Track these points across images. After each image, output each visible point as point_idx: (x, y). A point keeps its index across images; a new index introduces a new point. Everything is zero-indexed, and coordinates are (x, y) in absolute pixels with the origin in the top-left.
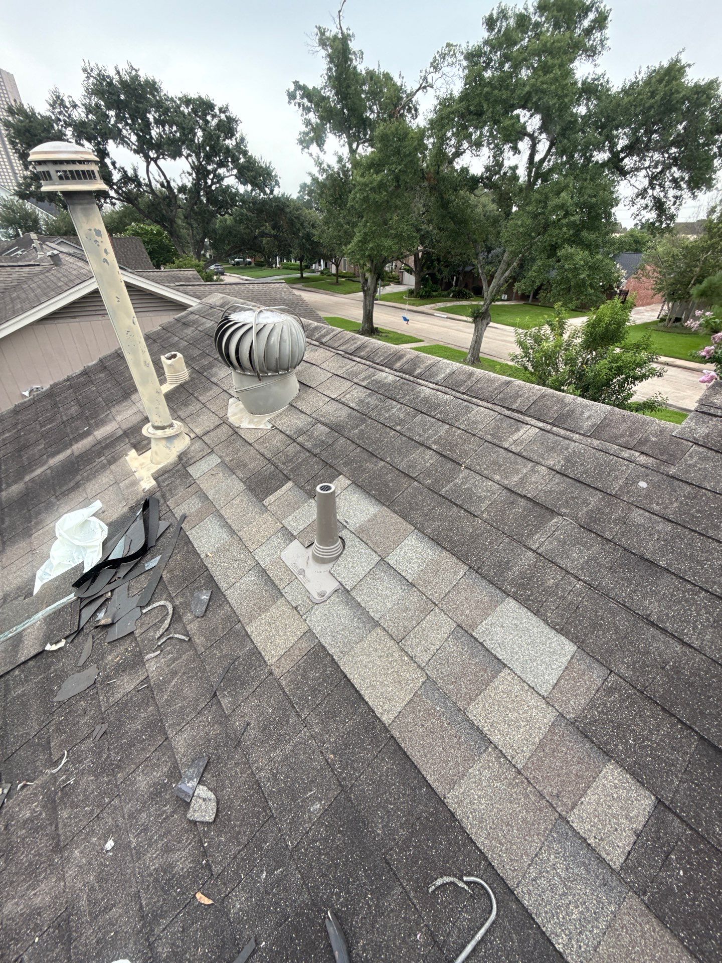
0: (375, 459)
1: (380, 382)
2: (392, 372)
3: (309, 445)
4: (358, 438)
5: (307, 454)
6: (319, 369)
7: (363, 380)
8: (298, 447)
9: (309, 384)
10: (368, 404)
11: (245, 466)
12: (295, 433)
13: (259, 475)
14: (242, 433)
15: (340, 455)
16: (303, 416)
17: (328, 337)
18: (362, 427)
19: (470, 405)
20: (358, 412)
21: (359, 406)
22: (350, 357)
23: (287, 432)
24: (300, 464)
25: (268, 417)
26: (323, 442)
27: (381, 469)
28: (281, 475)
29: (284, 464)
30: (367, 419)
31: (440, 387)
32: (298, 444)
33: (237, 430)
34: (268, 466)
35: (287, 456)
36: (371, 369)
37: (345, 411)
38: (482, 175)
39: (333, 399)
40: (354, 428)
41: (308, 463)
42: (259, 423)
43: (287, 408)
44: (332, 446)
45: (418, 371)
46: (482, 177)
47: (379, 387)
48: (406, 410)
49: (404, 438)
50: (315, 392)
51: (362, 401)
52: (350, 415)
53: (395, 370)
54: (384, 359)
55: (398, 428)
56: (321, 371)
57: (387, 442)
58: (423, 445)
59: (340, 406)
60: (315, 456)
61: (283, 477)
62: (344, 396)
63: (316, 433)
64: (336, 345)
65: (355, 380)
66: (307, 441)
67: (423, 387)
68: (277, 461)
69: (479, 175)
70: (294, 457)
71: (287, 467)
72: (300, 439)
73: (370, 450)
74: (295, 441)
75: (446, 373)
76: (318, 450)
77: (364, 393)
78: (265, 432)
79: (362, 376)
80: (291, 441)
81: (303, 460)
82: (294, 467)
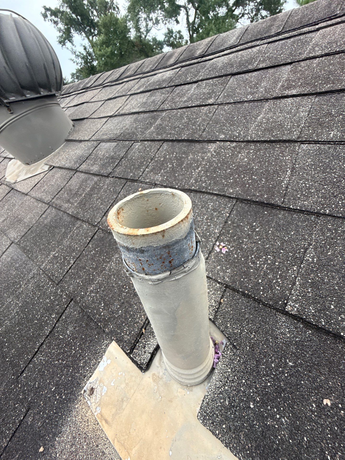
0: (198, 146)
1: (157, 82)
2: (168, 69)
3: (95, 169)
4: (158, 134)
5: (96, 179)
6: (90, 104)
7: (138, 89)
8: (83, 176)
9: (83, 117)
10: (153, 102)
11: (20, 221)
12: (75, 163)
13: (37, 227)
14: (18, 187)
15: (142, 163)
16: (82, 145)
17: (92, 82)
18: (158, 122)
19: (302, 37)
20: (145, 112)
21: (144, 107)
22: (117, 83)
23: (67, 166)
24: (90, 195)
25: (44, 160)
26: (112, 158)
27: (218, 154)
28: (65, 217)
29: (68, 201)
30: (158, 113)
31: (239, 47)
32: (82, 172)
33: (13, 186)
34: (48, 211)
35: (70, 190)
36: (142, 80)
37: (128, 121)
38: (164, 40)
39: (111, 117)
40: (147, 128)
41: (101, 188)
42: (36, 169)
43: (64, 145)
44: (126, 157)
45: (198, 53)
46: (164, 41)
47: (160, 84)
48: (206, 83)
49: (226, 107)
50: (91, 120)
51: (145, 103)
52: (136, 120)
53: (171, 66)
54: (154, 66)
55: (211, 101)
56: (93, 104)
57: (204, 120)
58: (267, 100)
59: (121, 118)
60: (108, 177)
61: (68, 219)
62: (122, 109)
63: (101, 153)
64: (101, 82)
65: (129, 93)
66: (92, 165)
67: (215, 60)
68: (58, 202)
69: (163, 40)
70: (79, 188)
71: (72, 204)
72: (83, 167)
73: (184, 137)
74: (76, 171)
75: (237, 35)
76: (110, 170)
77: (144, 97)
78: (42, 175)
79: (136, 87)
80: (72, 173)
81: (92, 189)
82: (81, 201)
